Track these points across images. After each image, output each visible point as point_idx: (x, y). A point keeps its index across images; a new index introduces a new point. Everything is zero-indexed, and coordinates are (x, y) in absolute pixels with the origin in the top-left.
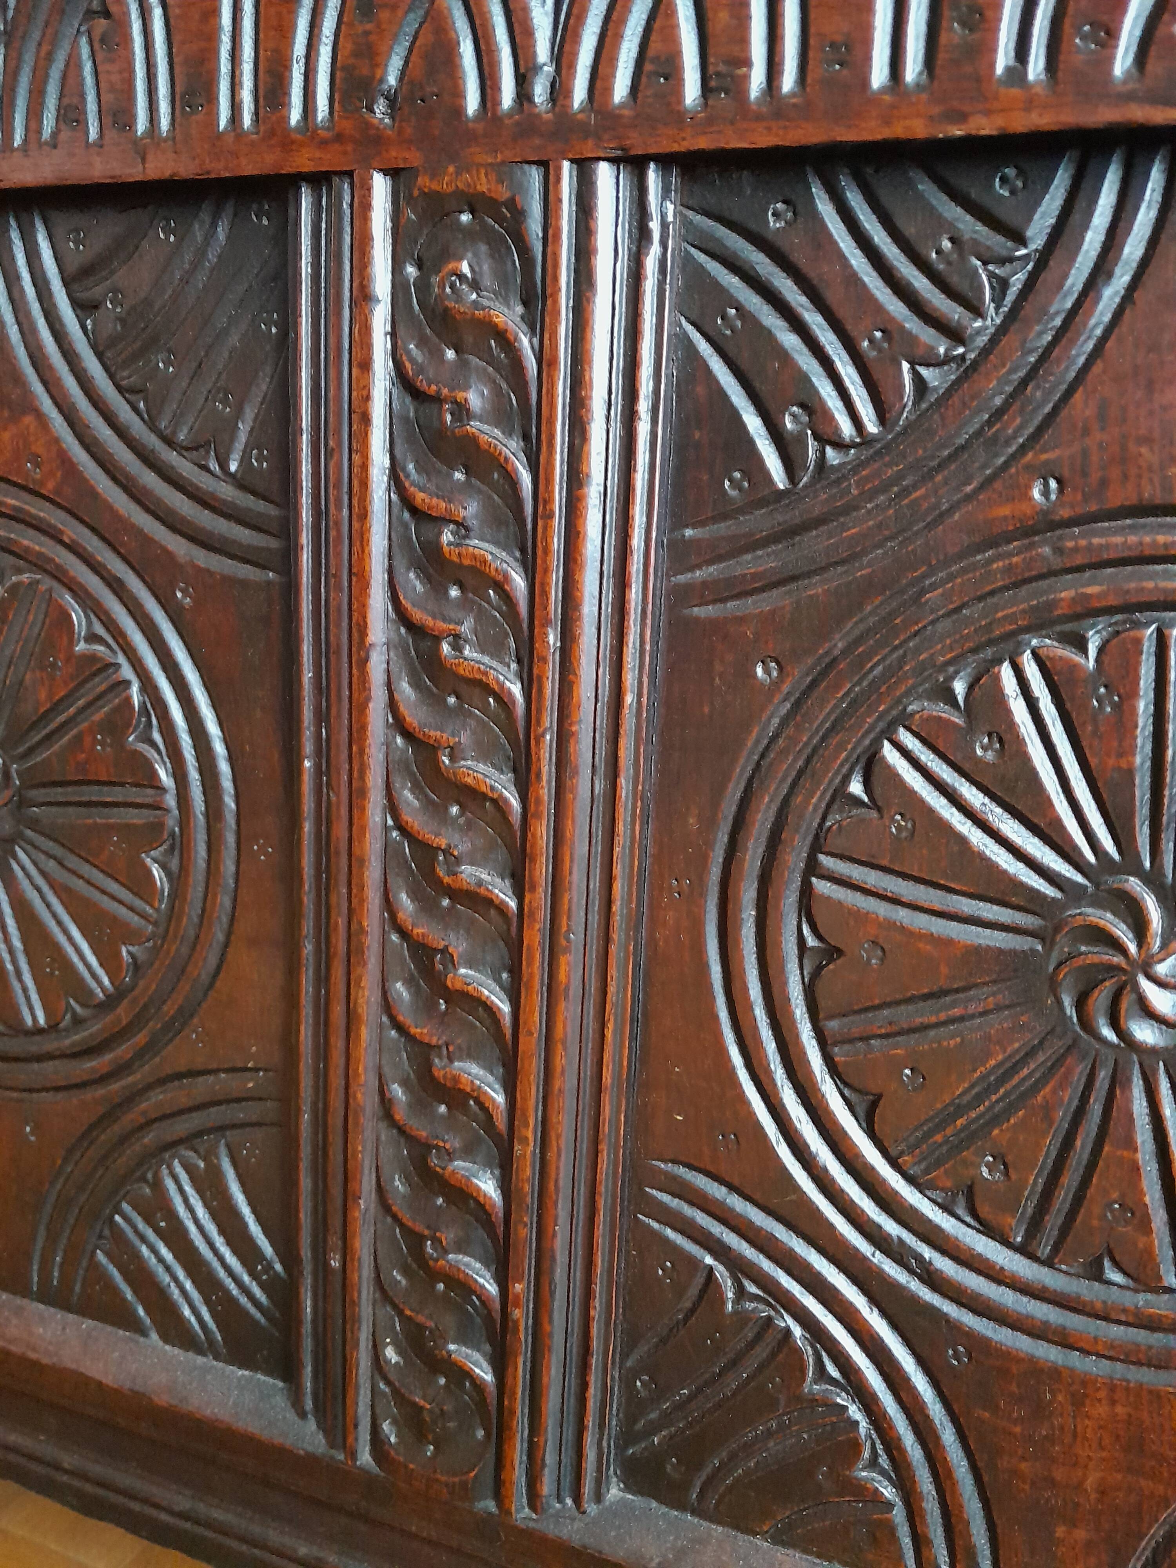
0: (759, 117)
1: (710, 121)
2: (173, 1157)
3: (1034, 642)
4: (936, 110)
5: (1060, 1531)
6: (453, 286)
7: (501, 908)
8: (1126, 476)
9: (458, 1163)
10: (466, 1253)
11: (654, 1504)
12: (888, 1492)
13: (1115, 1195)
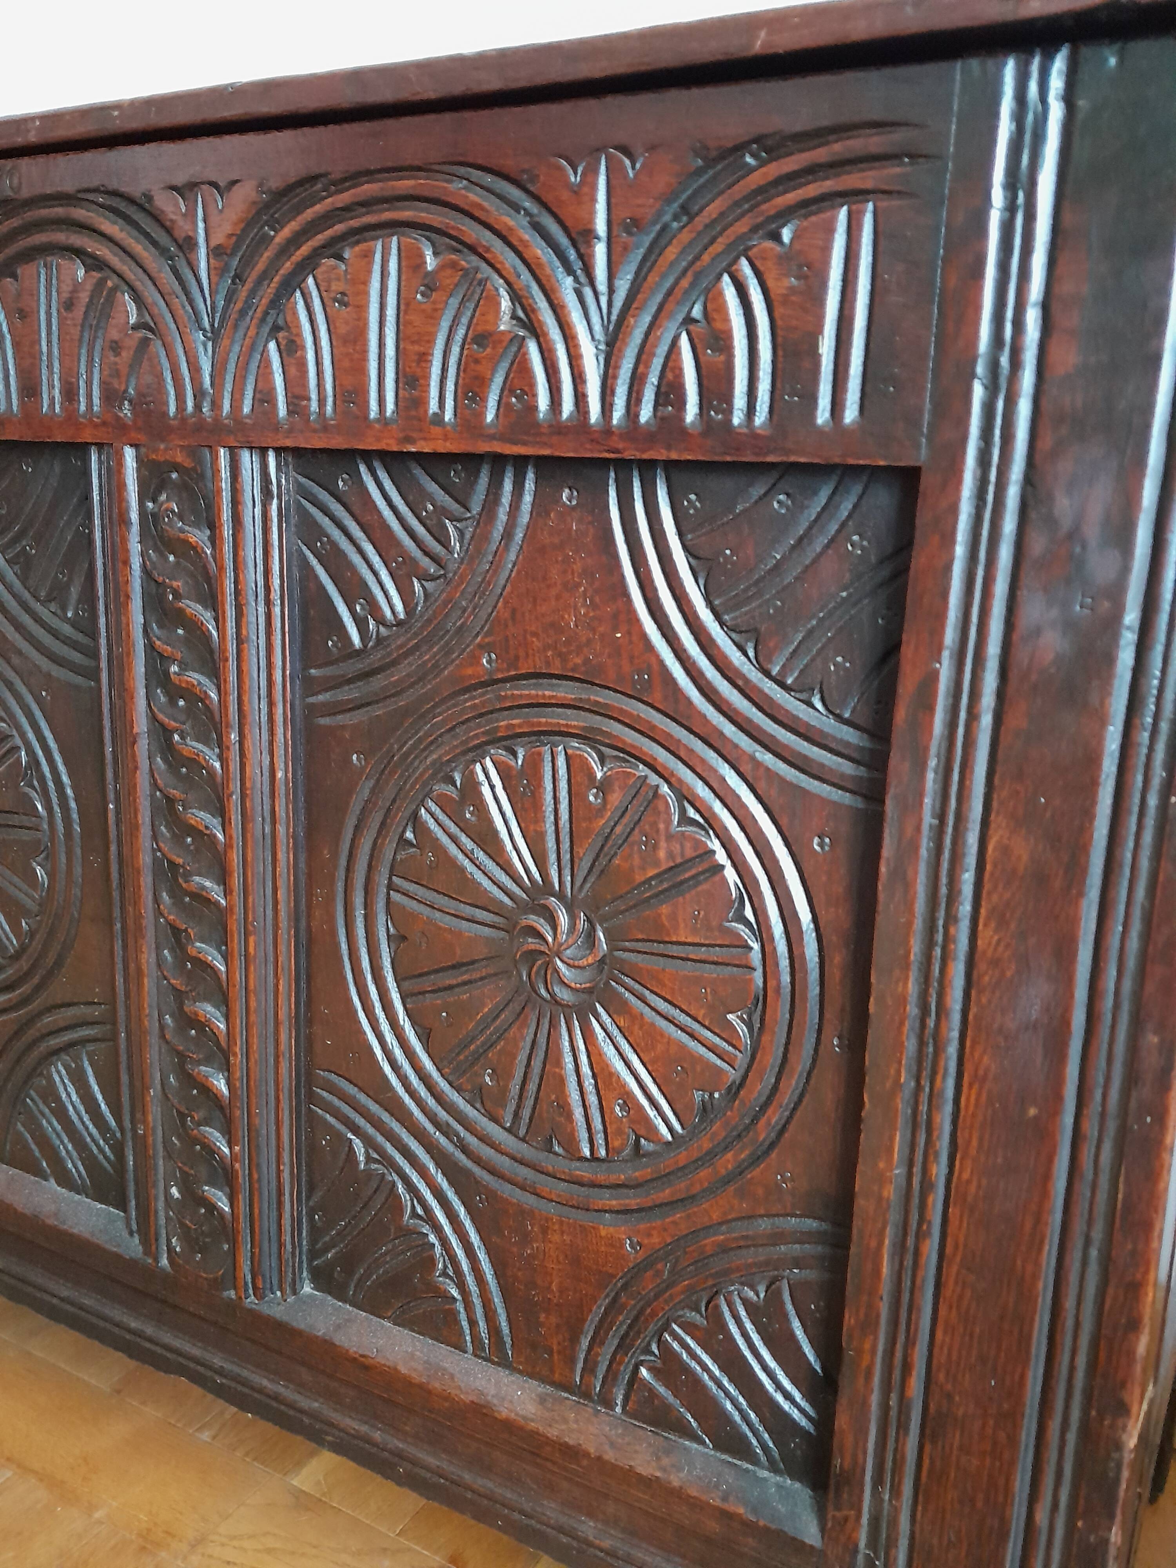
0: (315, 431)
1: (291, 431)
2: (57, 1060)
3: (492, 751)
4: (401, 435)
5: (543, 1316)
6: (168, 517)
7: (217, 904)
8: (527, 655)
9: (203, 1068)
10: (211, 1127)
11: (330, 1298)
12: (455, 1292)
13: (553, 1097)
